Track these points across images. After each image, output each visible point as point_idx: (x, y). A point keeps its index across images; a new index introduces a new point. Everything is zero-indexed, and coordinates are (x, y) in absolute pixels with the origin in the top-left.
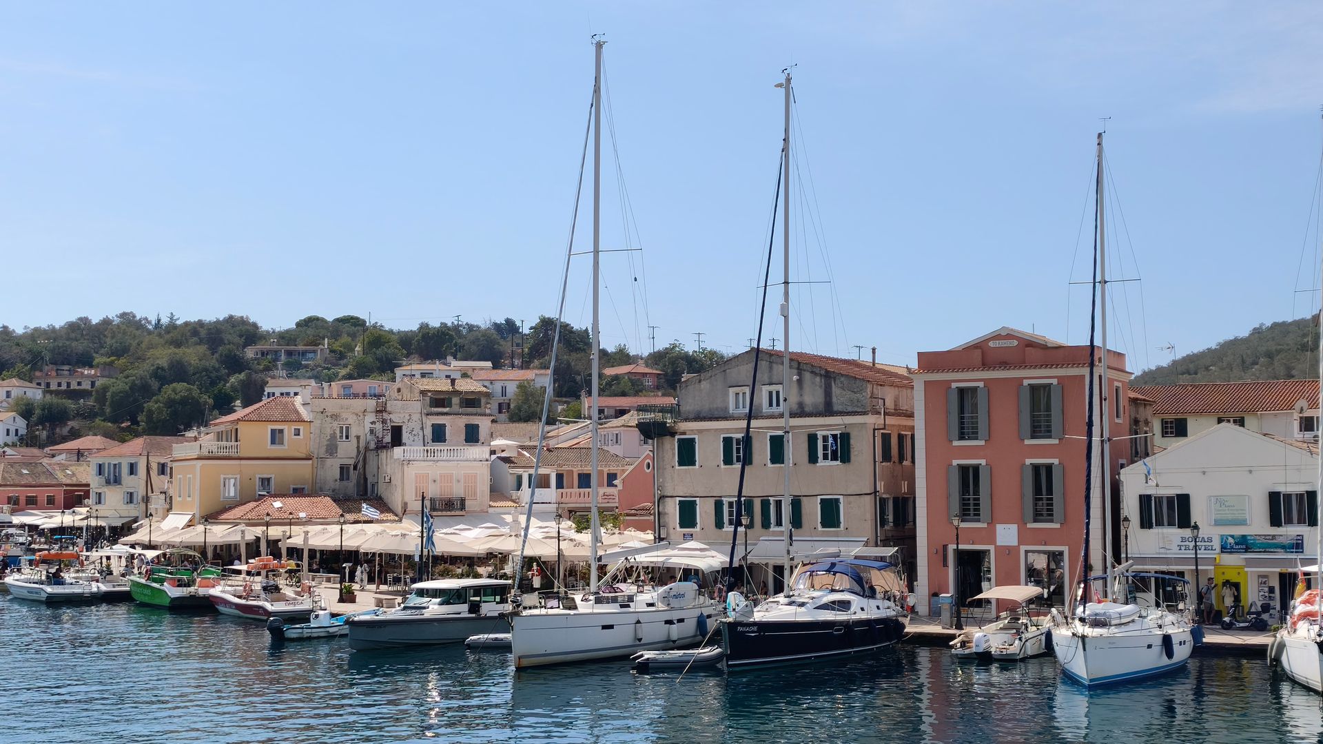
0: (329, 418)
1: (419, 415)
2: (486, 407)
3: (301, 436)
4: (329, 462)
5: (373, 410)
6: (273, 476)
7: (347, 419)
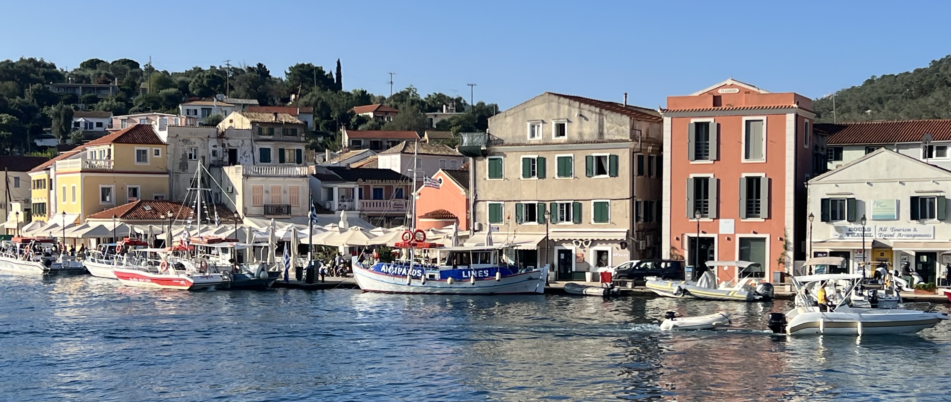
0: (181, 142)
1: (250, 141)
2: (301, 136)
3: (160, 156)
4: (182, 176)
5: (215, 135)
6: (139, 187)
7: (195, 143)
